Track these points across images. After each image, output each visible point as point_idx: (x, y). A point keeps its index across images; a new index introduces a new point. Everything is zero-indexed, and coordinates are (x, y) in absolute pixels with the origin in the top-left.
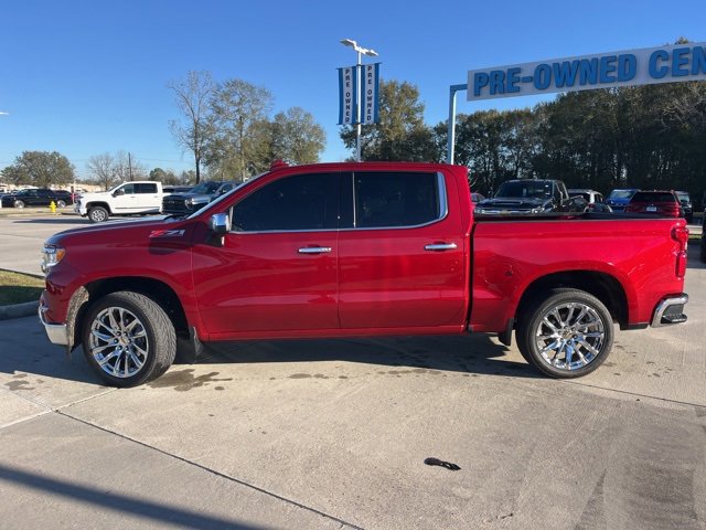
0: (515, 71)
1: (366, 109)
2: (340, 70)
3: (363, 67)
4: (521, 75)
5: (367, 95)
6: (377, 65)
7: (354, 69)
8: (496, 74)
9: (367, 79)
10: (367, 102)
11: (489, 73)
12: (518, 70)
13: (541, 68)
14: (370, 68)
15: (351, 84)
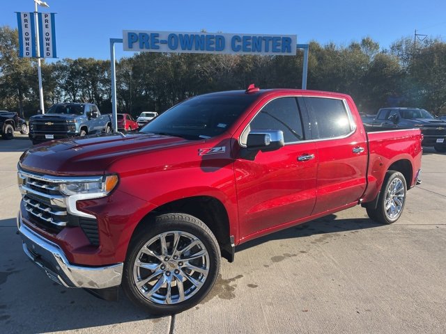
0: (155, 35)
1: (45, 47)
2: (19, 14)
3: (40, 15)
4: (160, 39)
5: (44, 36)
6: (53, 15)
7: (32, 15)
8: (143, 35)
9: (44, 24)
10: (45, 42)
11: (138, 34)
12: (157, 35)
13: (172, 36)
14: (46, 16)
15: (29, 26)
